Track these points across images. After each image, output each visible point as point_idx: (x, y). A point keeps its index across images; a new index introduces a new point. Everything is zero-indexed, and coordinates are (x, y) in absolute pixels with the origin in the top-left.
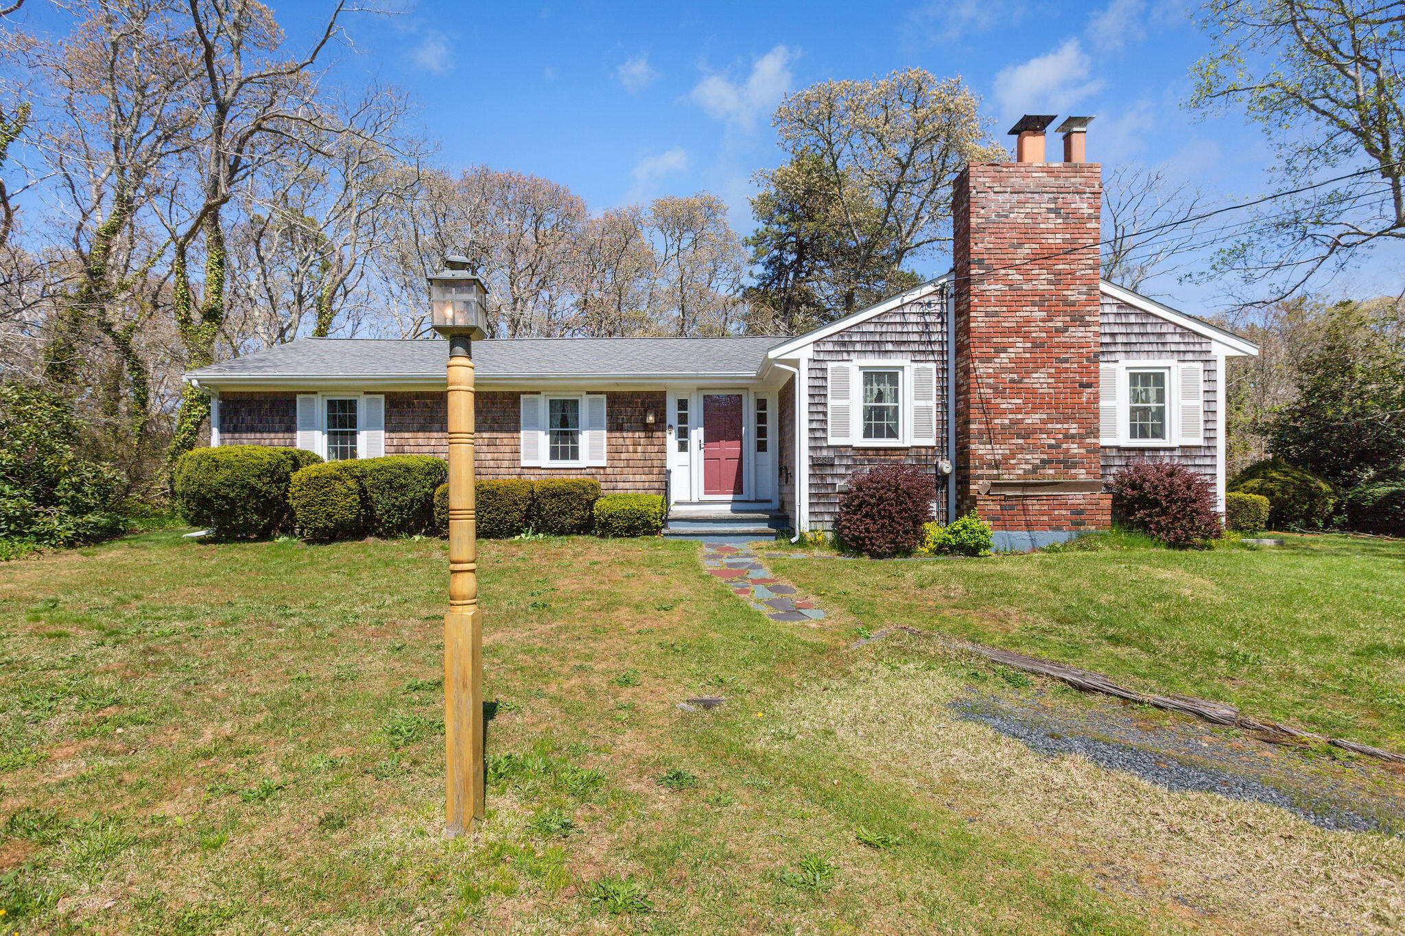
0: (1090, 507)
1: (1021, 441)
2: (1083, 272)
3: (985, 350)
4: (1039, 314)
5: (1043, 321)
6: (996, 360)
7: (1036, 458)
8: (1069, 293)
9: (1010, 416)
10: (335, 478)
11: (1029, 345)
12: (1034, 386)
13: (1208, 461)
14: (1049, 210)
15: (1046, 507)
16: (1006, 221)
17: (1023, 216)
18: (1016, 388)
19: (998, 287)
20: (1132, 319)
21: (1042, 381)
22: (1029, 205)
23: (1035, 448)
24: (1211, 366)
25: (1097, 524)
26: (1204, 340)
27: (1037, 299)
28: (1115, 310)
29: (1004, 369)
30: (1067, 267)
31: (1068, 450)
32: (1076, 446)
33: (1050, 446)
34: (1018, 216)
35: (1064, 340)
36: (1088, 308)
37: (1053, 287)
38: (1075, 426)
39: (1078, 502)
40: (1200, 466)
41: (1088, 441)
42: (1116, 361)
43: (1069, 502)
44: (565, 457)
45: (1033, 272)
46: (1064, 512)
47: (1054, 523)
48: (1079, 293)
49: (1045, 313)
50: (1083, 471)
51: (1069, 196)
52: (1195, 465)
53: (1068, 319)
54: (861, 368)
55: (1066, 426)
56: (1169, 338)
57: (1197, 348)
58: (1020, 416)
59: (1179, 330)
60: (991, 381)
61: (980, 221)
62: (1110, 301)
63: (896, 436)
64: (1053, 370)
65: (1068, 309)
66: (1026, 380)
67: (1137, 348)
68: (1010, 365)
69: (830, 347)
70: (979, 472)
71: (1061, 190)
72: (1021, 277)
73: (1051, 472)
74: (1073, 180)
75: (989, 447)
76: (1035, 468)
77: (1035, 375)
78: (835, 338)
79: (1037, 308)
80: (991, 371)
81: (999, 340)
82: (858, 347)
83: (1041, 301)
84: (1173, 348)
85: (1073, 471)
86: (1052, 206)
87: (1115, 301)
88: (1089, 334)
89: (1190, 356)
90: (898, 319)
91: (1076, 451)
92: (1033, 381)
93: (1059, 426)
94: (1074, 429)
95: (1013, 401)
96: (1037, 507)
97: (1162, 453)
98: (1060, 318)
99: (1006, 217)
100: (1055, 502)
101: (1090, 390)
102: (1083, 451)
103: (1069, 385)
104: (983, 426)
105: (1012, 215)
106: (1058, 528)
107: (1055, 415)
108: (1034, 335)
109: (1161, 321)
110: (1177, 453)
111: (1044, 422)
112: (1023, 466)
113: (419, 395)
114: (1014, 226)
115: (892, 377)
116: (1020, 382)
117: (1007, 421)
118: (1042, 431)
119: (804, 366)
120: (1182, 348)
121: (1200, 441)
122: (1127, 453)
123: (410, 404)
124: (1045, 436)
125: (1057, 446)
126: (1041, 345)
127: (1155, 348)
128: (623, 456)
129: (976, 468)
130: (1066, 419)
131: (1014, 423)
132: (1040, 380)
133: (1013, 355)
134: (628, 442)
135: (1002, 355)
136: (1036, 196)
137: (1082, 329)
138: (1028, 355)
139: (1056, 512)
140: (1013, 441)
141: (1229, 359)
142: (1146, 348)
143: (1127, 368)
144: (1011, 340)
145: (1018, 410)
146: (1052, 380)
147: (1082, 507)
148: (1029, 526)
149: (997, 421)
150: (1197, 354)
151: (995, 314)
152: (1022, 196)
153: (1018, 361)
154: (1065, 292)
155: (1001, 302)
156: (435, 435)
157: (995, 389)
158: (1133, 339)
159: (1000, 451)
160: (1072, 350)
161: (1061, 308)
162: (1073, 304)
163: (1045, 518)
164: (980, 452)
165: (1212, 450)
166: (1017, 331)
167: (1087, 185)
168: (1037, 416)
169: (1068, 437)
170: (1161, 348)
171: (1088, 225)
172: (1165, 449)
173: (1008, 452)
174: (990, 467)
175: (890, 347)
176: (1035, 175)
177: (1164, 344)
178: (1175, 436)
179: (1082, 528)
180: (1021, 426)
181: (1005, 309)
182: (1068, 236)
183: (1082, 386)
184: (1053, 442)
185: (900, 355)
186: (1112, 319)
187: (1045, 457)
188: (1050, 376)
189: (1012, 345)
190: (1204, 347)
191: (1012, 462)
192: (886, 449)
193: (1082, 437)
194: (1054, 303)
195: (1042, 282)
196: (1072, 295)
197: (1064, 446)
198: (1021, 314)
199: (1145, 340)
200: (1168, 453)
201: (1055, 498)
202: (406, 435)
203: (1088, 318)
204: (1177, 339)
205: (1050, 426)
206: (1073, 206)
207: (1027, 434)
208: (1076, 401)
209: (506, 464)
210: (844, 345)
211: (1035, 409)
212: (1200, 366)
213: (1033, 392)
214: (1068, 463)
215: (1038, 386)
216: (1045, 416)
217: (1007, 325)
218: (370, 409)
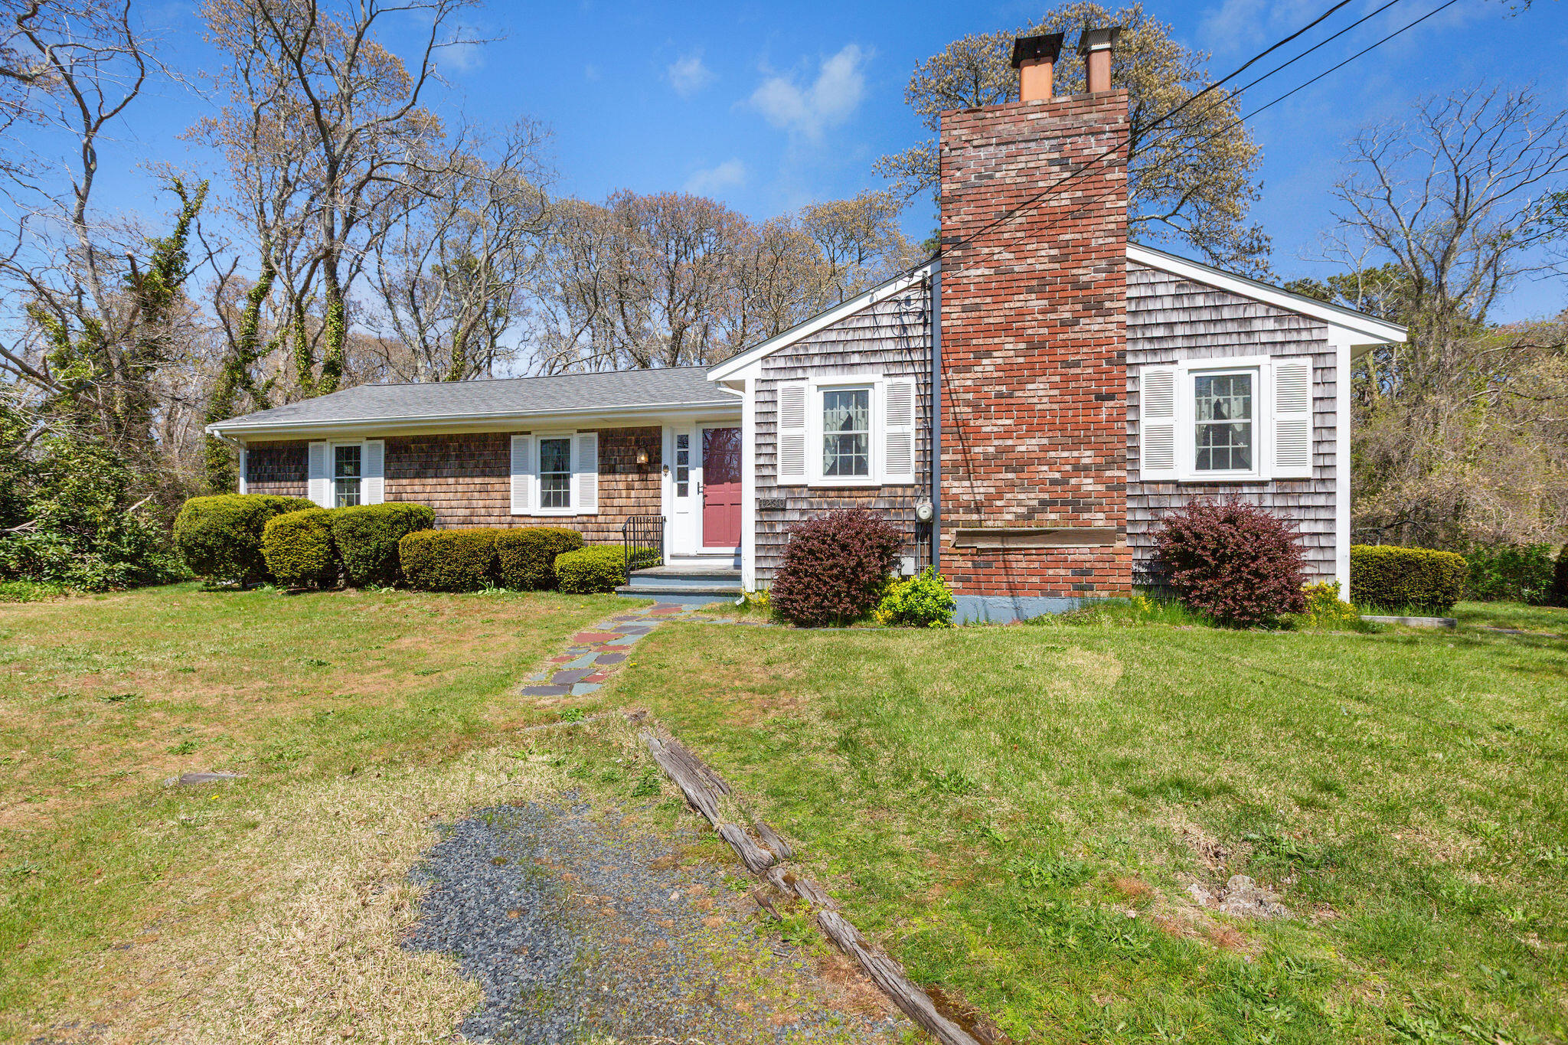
0: (1100, 565)
1: (1010, 476)
2: (1100, 241)
3: (961, 355)
4: (1036, 303)
5: (1043, 312)
6: (976, 368)
7: (1032, 499)
8: (1081, 271)
9: (996, 442)
10: (302, 527)
11: (1023, 346)
12: (1030, 400)
13: (1321, 501)
14: (1052, 162)
15: (1037, 565)
16: (990, 182)
17: (1013, 173)
18: (1005, 404)
19: (979, 272)
20: (1200, 301)
21: (1041, 393)
22: (1023, 158)
23: (1033, 484)
24: (1329, 361)
25: (1112, 589)
26: (1315, 324)
27: (1035, 283)
28: (1172, 290)
29: (988, 380)
30: (1078, 236)
31: (1079, 486)
32: (1090, 481)
33: (1054, 482)
34: (1008, 175)
35: (1073, 336)
36: (1109, 291)
37: (1057, 266)
38: (1088, 453)
39: (1083, 557)
40: (1308, 507)
41: (1108, 473)
42: (1174, 362)
43: (1070, 558)
44: (557, 504)
45: (1029, 247)
46: (1062, 572)
47: (1049, 587)
48: (1096, 272)
49: (1046, 302)
50: (1101, 515)
51: (1080, 140)
52: (1300, 507)
53: (1079, 307)
54: (819, 387)
55: (1076, 454)
56: (1257, 325)
57: (1305, 336)
58: (1010, 442)
59: (1273, 312)
60: (970, 396)
61: (954, 186)
62: (1165, 278)
63: (866, 472)
64: (1057, 379)
65: (1080, 293)
66: (1017, 394)
67: (1208, 341)
68: (996, 374)
69: (781, 363)
70: (953, 517)
71: (1068, 133)
72: (1011, 256)
73: (1053, 516)
74: (1086, 117)
75: (967, 483)
76: (1032, 511)
77: (1030, 386)
78: (789, 352)
79: (1034, 296)
80: (969, 383)
81: (981, 341)
82: (817, 361)
83: (1040, 285)
84: (1264, 338)
85: (1086, 516)
86: (1056, 155)
87: (1173, 278)
88: (1110, 326)
89: (1292, 349)
90: (867, 323)
91: (1090, 488)
92: (1028, 394)
93: (1065, 454)
94: (1087, 457)
95: (1000, 422)
96: (1024, 565)
97: (1246, 490)
98: (1067, 307)
99: (991, 177)
100: (1049, 558)
101: (1111, 404)
102: (1100, 487)
103: (1082, 398)
104: (959, 457)
105: (998, 175)
106: (1054, 594)
107: (1060, 440)
108: (1030, 331)
109: (1244, 301)
110: (1270, 489)
111: (1044, 449)
112: (1014, 509)
113: (417, 440)
114: (1001, 188)
115: (860, 397)
116: (1011, 396)
117: (991, 450)
118: (1041, 461)
119: (751, 387)
120: (1279, 337)
121: (1307, 472)
122: (1191, 491)
123: (407, 449)
124: (1045, 468)
125: (1064, 482)
126: (1041, 345)
127: (1235, 339)
128: (616, 502)
129: (949, 512)
130: (1076, 445)
131: (1001, 451)
132: (1038, 392)
133: (1000, 361)
134: (621, 485)
135: (985, 361)
136: (1033, 145)
137: (1100, 320)
138: (1021, 360)
139: (1051, 572)
140: (1001, 476)
141: (1358, 352)
142: (1222, 340)
143: (1190, 371)
144: (996, 340)
145: (1007, 434)
146: (1056, 392)
147: (1088, 565)
148: (1013, 590)
149: (977, 450)
150: (1303, 346)
151: (976, 307)
152: (1013, 147)
153: (1008, 368)
154: (1075, 271)
155: (983, 289)
156: (430, 481)
157: (975, 406)
158: (1201, 329)
159: (982, 489)
160: (1085, 350)
161: (1069, 293)
162: (1086, 286)
163: (1036, 579)
164: (954, 491)
165: (1328, 484)
166: (1006, 329)
167: (1105, 121)
168: (1034, 441)
169: (1079, 468)
170: (1244, 339)
171: (1108, 177)
172: (1250, 484)
173: (992, 490)
174: (968, 510)
175: (856, 359)
176: (1031, 116)
177: (1248, 333)
178: (1266, 464)
179: (1088, 594)
180: (1011, 455)
181: (989, 300)
182: (1079, 194)
183: (1100, 397)
184: (1057, 475)
185: (869, 368)
186: (1168, 303)
187: (1046, 496)
188: (1053, 386)
189: (999, 347)
190: (1316, 335)
191: (999, 503)
192: (851, 489)
193: (1099, 468)
194: (1059, 287)
195: (1041, 258)
196: (1085, 274)
197: (1073, 481)
198: (1012, 305)
199: (1219, 329)
200: (1255, 490)
201: (1049, 552)
202: (404, 482)
203: (1108, 304)
204: (1271, 325)
205: (1053, 454)
206: (1086, 152)
207: (1020, 466)
208: (1092, 418)
209: (497, 512)
210: (798, 361)
211: (1031, 432)
212: (1308, 362)
213: (1030, 408)
214: (1078, 504)
215: (1035, 400)
216: (1045, 441)
217: (991, 320)
218: (372, 455)
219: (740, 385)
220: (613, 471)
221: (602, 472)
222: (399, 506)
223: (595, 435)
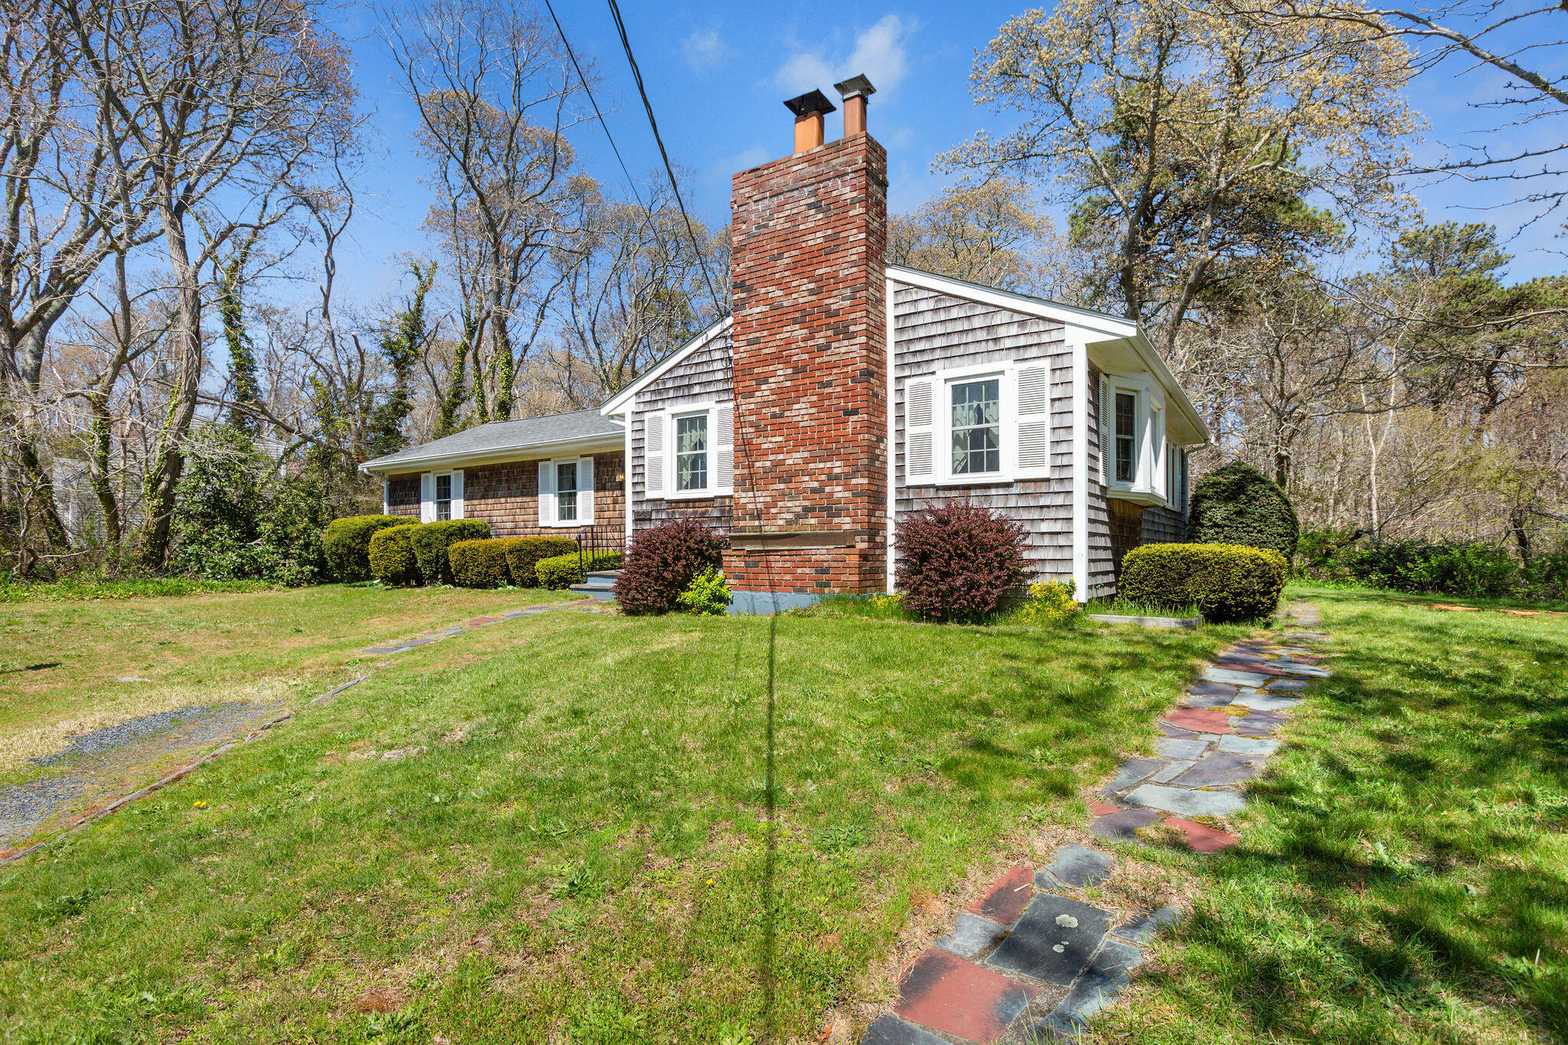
0: (834, 564)
1: (782, 486)
2: (846, 272)
3: (747, 383)
4: (800, 333)
5: (804, 340)
6: (758, 394)
7: (797, 505)
8: (832, 301)
9: (772, 457)
10: (391, 539)
11: (790, 371)
12: (795, 419)
13: (1059, 500)
14: (810, 206)
15: (788, 565)
16: (766, 231)
17: (782, 221)
18: (778, 423)
19: (758, 310)
20: (955, 313)
21: (803, 412)
22: (788, 207)
23: (800, 492)
24: (1065, 362)
25: (843, 586)
26: (1054, 326)
27: (798, 315)
28: (931, 305)
29: (767, 404)
30: (828, 270)
31: (832, 493)
32: (840, 488)
33: (814, 491)
34: (778, 223)
35: (826, 359)
36: (853, 316)
37: (814, 298)
38: (839, 463)
39: (822, 558)
40: (1048, 507)
41: (854, 481)
42: (933, 373)
43: (813, 558)
44: (570, 518)
45: (794, 284)
46: (807, 571)
47: (799, 583)
48: (843, 299)
49: (805, 331)
50: (848, 520)
51: (830, 183)
52: (1042, 507)
53: (830, 333)
54: (673, 415)
55: (829, 465)
56: (1002, 332)
57: (1045, 338)
58: (781, 457)
59: (1017, 318)
60: (753, 418)
61: (741, 238)
62: (926, 294)
63: (706, 486)
64: (815, 398)
65: (832, 321)
66: (787, 414)
67: (961, 351)
68: (771, 398)
69: (648, 397)
70: (742, 523)
71: (821, 179)
72: (780, 293)
73: (813, 521)
74: (834, 162)
75: (751, 494)
76: (798, 516)
77: (796, 406)
78: (652, 388)
79: (797, 326)
80: (752, 406)
81: (760, 370)
82: (671, 394)
83: (803, 316)
84: (1008, 343)
85: (836, 520)
86: (812, 200)
87: (932, 294)
88: (854, 348)
89: (1034, 352)
90: (705, 358)
91: (840, 495)
92: (794, 413)
93: (821, 465)
94: (838, 466)
95: (774, 439)
96: (780, 564)
97: (993, 492)
98: (822, 334)
99: (766, 226)
100: (798, 558)
101: (855, 418)
102: (848, 494)
103: (833, 414)
104: (746, 471)
105: (771, 223)
106: (801, 590)
107: (818, 453)
108: (795, 358)
109: (992, 309)
110: (1014, 490)
111: (806, 461)
112: (784, 516)
113: (483, 468)
114: (774, 235)
115: (701, 421)
116: (781, 416)
117: (768, 464)
118: (804, 472)
119: (629, 418)
120: (1022, 341)
121: (1044, 472)
122: (948, 494)
123: (477, 477)
124: (807, 478)
125: (820, 490)
126: (803, 370)
127: (983, 347)
128: (607, 514)
129: (739, 519)
130: (829, 458)
131: (777, 464)
132: (801, 411)
133: (774, 386)
134: (610, 501)
135: (764, 387)
136: (796, 193)
137: (846, 343)
138: (789, 384)
139: (799, 571)
140: (775, 487)
141: (1091, 348)
142: (972, 349)
143: (946, 380)
144: (771, 368)
145: (779, 450)
146: (813, 410)
147: (825, 564)
148: (773, 586)
149: (758, 464)
150: (1043, 348)
151: (756, 341)
152: (782, 197)
153: (780, 391)
154: (827, 301)
155: (762, 325)
156: (490, 501)
157: (757, 426)
158: (955, 340)
159: (763, 498)
160: (835, 371)
161: (824, 321)
162: (836, 314)
163: (788, 577)
164: (742, 501)
165: (1066, 483)
166: (778, 358)
167: (848, 164)
168: (798, 455)
169: (832, 478)
170: (991, 346)
171: (851, 213)
172: (998, 485)
173: (769, 499)
174: (753, 517)
175: (697, 390)
176: (795, 168)
177: (995, 340)
178: (1009, 468)
179: (826, 590)
180: (783, 468)
181: (765, 333)
182: (830, 232)
183: (848, 413)
184: (816, 484)
185: (706, 397)
186: (928, 318)
187: (807, 503)
188: (813, 405)
189: (773, 374)
190: (1055, 336)
191: (773, 511)
192: (694, 501)
193: (848, 476)
194: (814, 317)
195: (803, 293)
196: (835, 303)
197: (827, 489)
198: (782, 336)
199: (970, 338)
200: (1001, 491)
201: (797, 552)
202: (476, 502)
203: (852, 328)
204: (1014, 330)
205: (812, 466)
206: (834, 193)
207: (788, 477)
208: (839, 433)
209: (530, 524)
210: (658, 394)
211: (796, 448)
212: (1046, 364)
213: (795, 426)
214: (832, 510)
215: (799, 419)
216: (806, 455)
217: (767, 351)
218: (457, 483)
219: (622, 417)
220: (604, 489)
221: (597, 490)
222: (471, 521)
223: (591, 459)
